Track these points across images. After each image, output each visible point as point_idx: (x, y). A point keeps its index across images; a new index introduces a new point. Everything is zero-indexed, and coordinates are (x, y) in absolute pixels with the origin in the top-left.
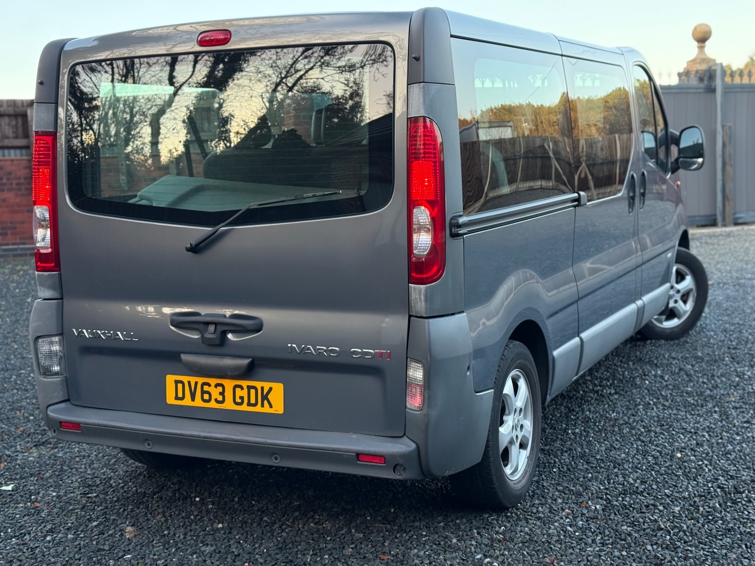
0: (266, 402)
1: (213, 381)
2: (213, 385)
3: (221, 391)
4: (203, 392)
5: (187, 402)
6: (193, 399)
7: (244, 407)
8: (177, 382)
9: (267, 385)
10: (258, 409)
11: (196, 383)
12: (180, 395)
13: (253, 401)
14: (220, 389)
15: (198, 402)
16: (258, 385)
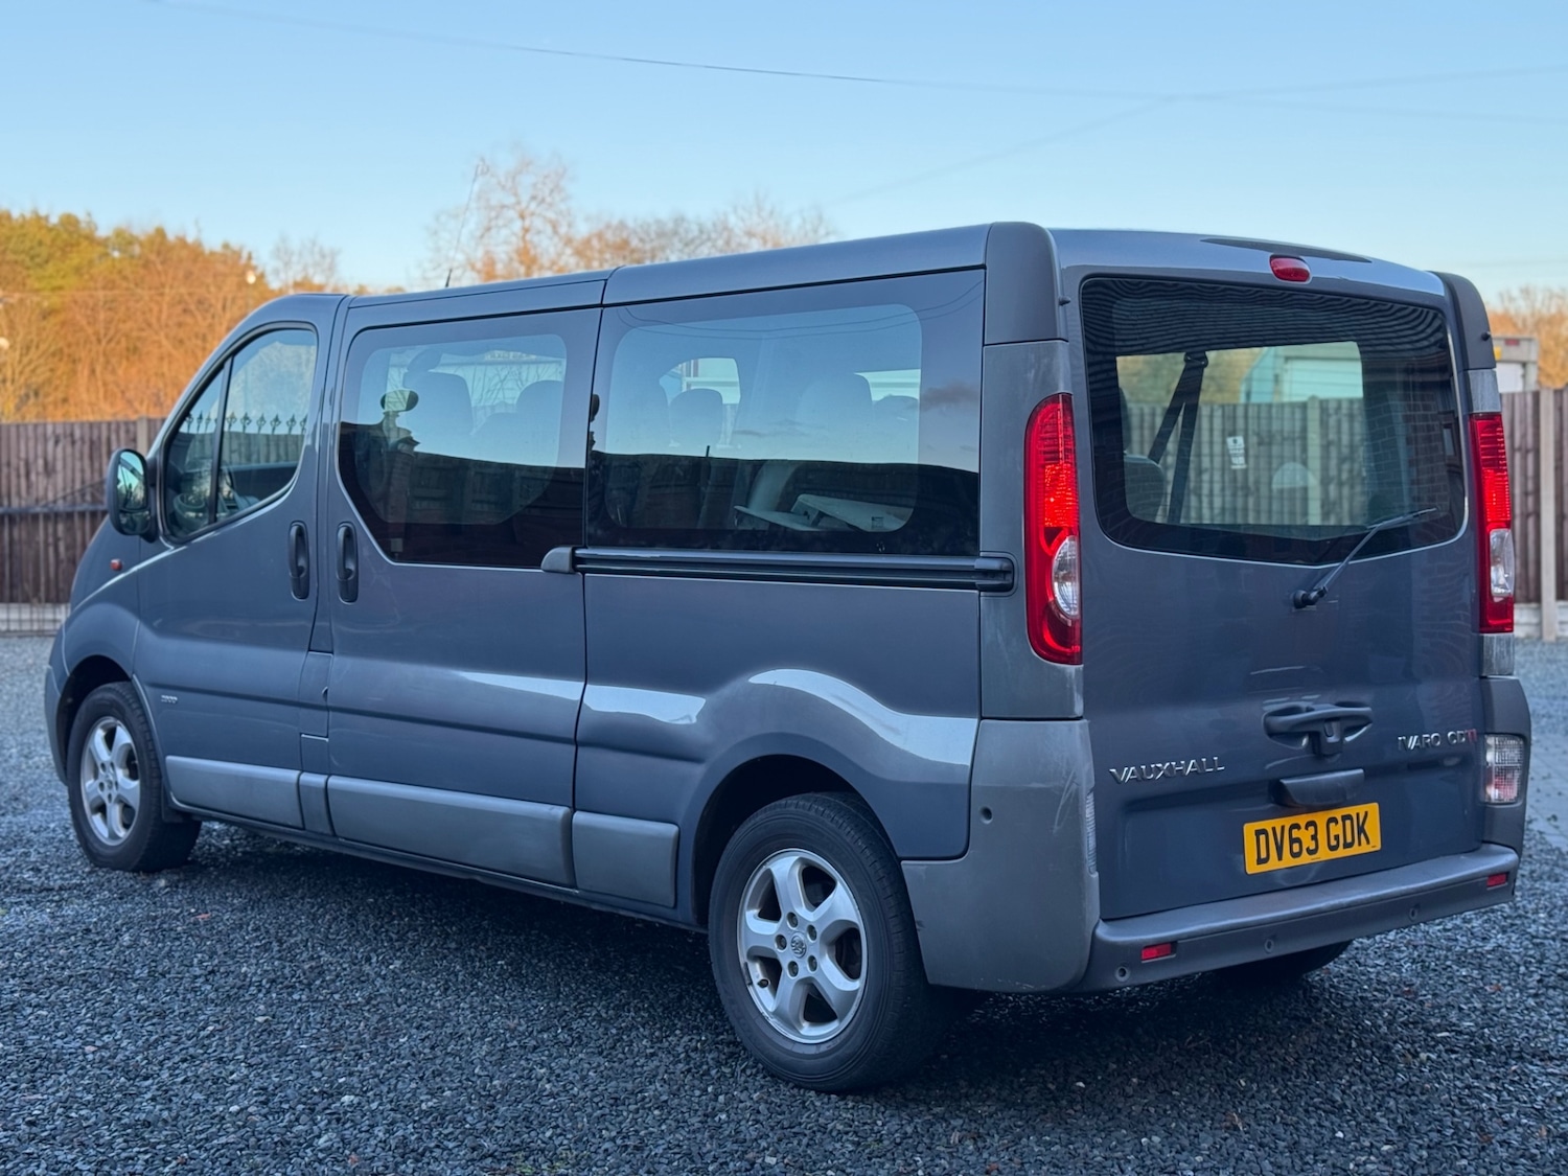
0: (1362, 836)
1: (1302, 820)
2: (1303, 826)
3: (1313, 833)
4: (1293, 841)
5: (1274, 864)
6: (1280, 858)
7: (1341, 853)
8: (1258, 833)
9: (1361, 809)
10: (1355, 850)
11: (1283, 828)
12: (1263, 855)
13: (1349, 840)
14: (1311, 829)
15: (1288, 861)
16: (1352, 811)
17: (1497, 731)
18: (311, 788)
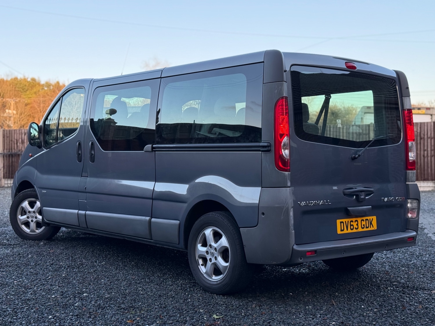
0: (371, 225)
1: (354, 220)
2: (354, 221)
3: (357, 223)
4: (351, 225)
5: (345, 231)
6: (347, 230)
7: (365, 229)
8: (341, 222)
9: (371, 218)
10: (369, 229)
11: (348, 221)
12: (342, 229)
13: (367, 226)
15: (349, 231)
16: (368, 218)
17: (410, 198)
18: (81, 214)
